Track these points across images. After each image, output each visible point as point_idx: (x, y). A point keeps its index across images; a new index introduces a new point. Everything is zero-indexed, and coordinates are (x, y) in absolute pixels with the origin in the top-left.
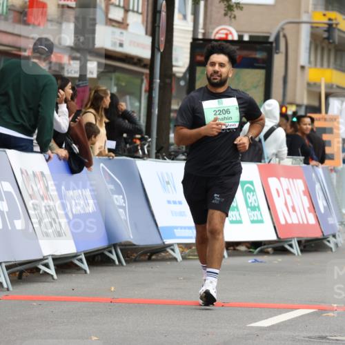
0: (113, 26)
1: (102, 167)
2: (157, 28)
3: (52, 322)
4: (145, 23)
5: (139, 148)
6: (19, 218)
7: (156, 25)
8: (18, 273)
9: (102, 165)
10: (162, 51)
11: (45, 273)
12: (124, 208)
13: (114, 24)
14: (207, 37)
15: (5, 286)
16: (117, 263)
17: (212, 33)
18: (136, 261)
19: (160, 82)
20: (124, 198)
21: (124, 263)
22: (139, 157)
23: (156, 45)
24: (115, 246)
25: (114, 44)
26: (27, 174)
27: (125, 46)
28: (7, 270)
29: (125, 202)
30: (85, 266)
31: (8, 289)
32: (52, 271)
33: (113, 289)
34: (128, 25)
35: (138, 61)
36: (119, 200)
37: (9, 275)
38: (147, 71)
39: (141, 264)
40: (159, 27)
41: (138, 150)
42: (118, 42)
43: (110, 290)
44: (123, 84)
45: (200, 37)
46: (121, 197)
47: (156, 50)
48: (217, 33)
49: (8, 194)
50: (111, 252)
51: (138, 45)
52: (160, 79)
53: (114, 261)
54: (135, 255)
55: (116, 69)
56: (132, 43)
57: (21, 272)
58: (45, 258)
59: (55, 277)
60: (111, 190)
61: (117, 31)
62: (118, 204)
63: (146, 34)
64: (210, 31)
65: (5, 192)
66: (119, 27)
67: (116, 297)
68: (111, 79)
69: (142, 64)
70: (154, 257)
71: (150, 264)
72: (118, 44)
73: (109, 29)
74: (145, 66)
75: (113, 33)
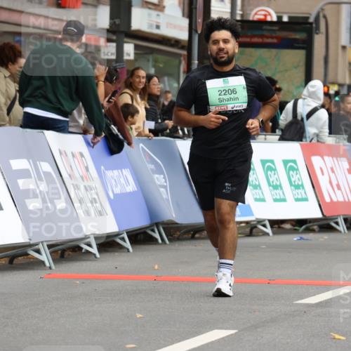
0: (150, 8)
1: (142, 147)
2: (194, 11)
3: (96, 300)
4: (182, 5)
5: (179, 128)
6: (60, 198)
7: (193, 7)
8: (60, 252)
9: (141, 145)
10: (199, 32)
11: (88, 252)
12: (165, 187)
13: (150, 6)
14: (245, 19)
15: (47, 264)
16: (160, 241)
17: (250, 14)
18: (179, 239)
19: (199, 63)
20: (164, 178)
21: (167, 242)
22: (179, 138)
23: (194, 27)
24: (157, 224)
25: (151, 26)
26: (66, 155)
27: (161, 28)
28: (49, 249)
29: (166, 182)
30: (128, 244)
31: (50, 268)
32: (94, 250)
33: (156, 267)
34: (164, 7)
35: (175, 43)
36: (159, 179)
37: (51, 253)
38: (184, 53)
39: (184, 243)
40: (196, 8)
41: (177, 130)
42: (155, 24)
43: (154, 268)
44: (161, 65)
45: (238, 18)
46: (162, 176)
47: (193, 32)
48: (256, 14)
49: (47, 174)
50: (153, 231)
51: (175, 27)
52: (198, 60)
53: (156, 240)
54: (178, 233)
55: (153, 51)
56: (169, 25)
57: (63, 251)
58: (87, 237)
59: (98, 255)
60: (152, 170)
61: (154, 13)
62: (159, 183)
63: (183, 16)
64: (248, 12)
65: (44, 173)
66: (155, 9)
67: (159, 275)
68: (148, 61)
69: (180, 46)
70: (197, 235)
71: (193, 242)
72: (155, 27)
73: (146, 11)
74: (182, 48)
75: (149, 15)
